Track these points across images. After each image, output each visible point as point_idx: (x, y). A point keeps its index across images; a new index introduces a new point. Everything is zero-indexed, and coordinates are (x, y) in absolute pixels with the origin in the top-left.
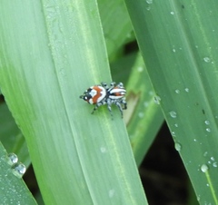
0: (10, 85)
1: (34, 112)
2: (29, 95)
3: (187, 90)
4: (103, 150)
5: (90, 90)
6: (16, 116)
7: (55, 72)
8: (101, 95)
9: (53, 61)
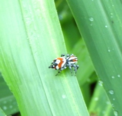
0: (4, 65)
1: (20, 79)
2: (16, 69)
3: (119, 76)
4: (64, 97)
5: (55, 61)
6: (9, 84)
7: (32, 54)
8: (63, 62)
9: (30, 48)
